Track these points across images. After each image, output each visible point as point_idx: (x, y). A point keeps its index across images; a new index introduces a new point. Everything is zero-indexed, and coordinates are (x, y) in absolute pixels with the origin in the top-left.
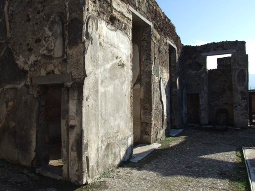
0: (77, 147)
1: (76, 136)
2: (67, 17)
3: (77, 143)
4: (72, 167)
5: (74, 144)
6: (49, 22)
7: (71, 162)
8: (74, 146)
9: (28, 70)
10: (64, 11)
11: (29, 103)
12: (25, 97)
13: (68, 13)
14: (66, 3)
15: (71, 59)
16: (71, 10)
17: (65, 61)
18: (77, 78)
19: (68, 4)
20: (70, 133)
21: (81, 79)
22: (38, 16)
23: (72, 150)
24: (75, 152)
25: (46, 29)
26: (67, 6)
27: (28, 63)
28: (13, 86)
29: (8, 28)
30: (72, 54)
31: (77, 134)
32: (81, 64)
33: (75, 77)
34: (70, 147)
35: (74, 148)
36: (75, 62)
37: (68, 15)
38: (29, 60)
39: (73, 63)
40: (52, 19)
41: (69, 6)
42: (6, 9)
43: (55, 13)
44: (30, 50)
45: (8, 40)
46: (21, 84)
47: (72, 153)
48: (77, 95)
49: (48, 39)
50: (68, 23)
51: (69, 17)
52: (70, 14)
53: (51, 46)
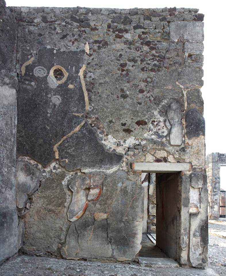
0: (201, 232)
1: (200, 223)
2: (184, 106)
3: (201, 229)
4: (194, 252)
5: (197, 230)
6: (160, 106)
7: (193, 248)
8: (197, 232)
9: (124, 153)
10: (181, 100)
11: (129, 191)
12: (123, 183)
13: (186, 103)
14: (183, 91)
15: (190, 149)
16: (189, 100)
17: (183, 150)
18: (198, 168)
19: (187, 94)
20: (192, 220)
21: (202, 169)
22: (140, 95)
23: (194, 235)
24: (198, 237)
25: (156, 113)
26: (185, 95)
27: (122, 145)
28: (98, 170)
29: (86, 99)
30: (192, 144)
31: (201, 220)
32: (202, 154)
33: (196, 167)
34: (192, 233)
35: (198, 234)
36: (195, 152)
37: (186, 104)
38: (125, 141)
39: (192, 153)
40: (163, 103)
41: (187, 96)
42: (81, 74)
43: (168, 98)
44: (128, 131)
45: (88, 114)
46: (112, 168)
47: (194, 239)
48: (201, 184)
49: (157, 124)
50: (184, 112)
51: (187, 106)
52: (188, 104)
53: (163, 132)
